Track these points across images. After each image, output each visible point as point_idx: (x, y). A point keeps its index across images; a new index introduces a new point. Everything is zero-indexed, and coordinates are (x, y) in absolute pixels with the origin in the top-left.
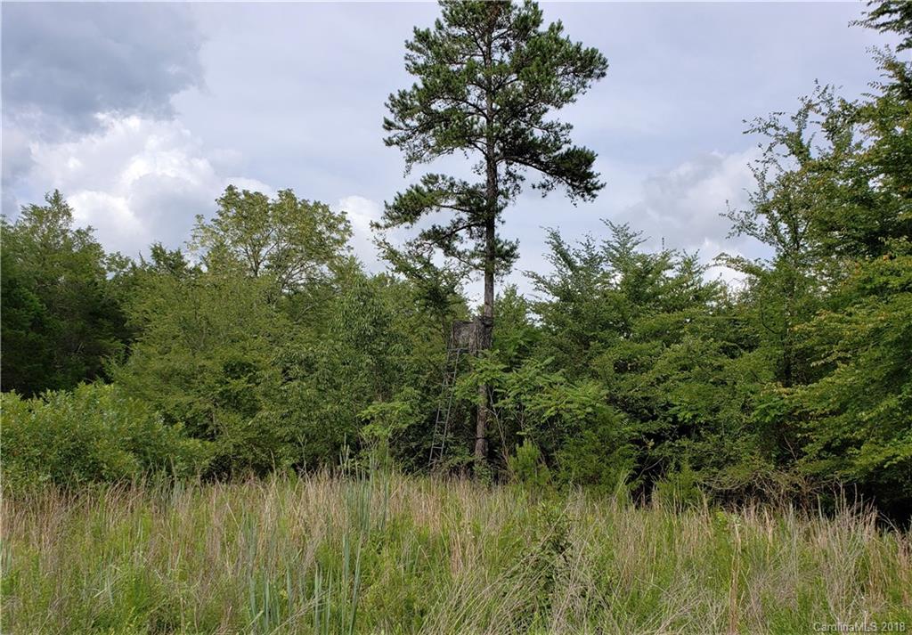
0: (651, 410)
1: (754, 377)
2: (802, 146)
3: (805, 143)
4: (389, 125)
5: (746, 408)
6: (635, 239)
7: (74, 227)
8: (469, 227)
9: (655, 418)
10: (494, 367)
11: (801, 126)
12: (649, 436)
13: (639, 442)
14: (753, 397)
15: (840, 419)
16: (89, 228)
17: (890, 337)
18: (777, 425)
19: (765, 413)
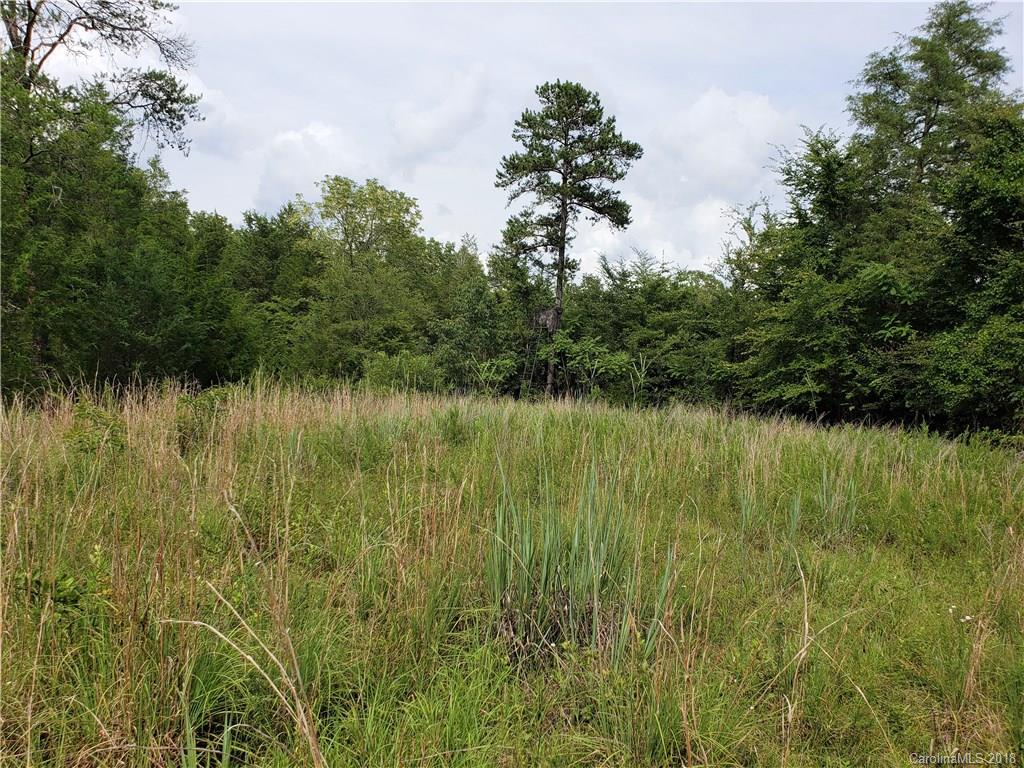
0: (655, 370)
1: (714, 355)
2: (750, 226)
3: (752, 224)
4: (500, 175)
5: (710, 372)
6: (650, 262)
7: (170, 189)
8: (545, 245)
9: (657, 375)
10: (565, 341)
11: (751, 215)
12: (655, 385)
13: (650, 390)
14: (714, 366)
15: (754, 380)
16: (184, 191)
17: (774, 345)
18: (724, 381)
19: (719, 375)
